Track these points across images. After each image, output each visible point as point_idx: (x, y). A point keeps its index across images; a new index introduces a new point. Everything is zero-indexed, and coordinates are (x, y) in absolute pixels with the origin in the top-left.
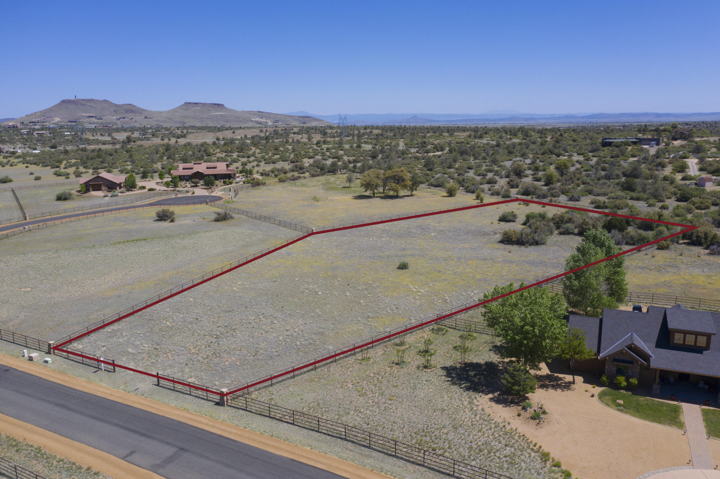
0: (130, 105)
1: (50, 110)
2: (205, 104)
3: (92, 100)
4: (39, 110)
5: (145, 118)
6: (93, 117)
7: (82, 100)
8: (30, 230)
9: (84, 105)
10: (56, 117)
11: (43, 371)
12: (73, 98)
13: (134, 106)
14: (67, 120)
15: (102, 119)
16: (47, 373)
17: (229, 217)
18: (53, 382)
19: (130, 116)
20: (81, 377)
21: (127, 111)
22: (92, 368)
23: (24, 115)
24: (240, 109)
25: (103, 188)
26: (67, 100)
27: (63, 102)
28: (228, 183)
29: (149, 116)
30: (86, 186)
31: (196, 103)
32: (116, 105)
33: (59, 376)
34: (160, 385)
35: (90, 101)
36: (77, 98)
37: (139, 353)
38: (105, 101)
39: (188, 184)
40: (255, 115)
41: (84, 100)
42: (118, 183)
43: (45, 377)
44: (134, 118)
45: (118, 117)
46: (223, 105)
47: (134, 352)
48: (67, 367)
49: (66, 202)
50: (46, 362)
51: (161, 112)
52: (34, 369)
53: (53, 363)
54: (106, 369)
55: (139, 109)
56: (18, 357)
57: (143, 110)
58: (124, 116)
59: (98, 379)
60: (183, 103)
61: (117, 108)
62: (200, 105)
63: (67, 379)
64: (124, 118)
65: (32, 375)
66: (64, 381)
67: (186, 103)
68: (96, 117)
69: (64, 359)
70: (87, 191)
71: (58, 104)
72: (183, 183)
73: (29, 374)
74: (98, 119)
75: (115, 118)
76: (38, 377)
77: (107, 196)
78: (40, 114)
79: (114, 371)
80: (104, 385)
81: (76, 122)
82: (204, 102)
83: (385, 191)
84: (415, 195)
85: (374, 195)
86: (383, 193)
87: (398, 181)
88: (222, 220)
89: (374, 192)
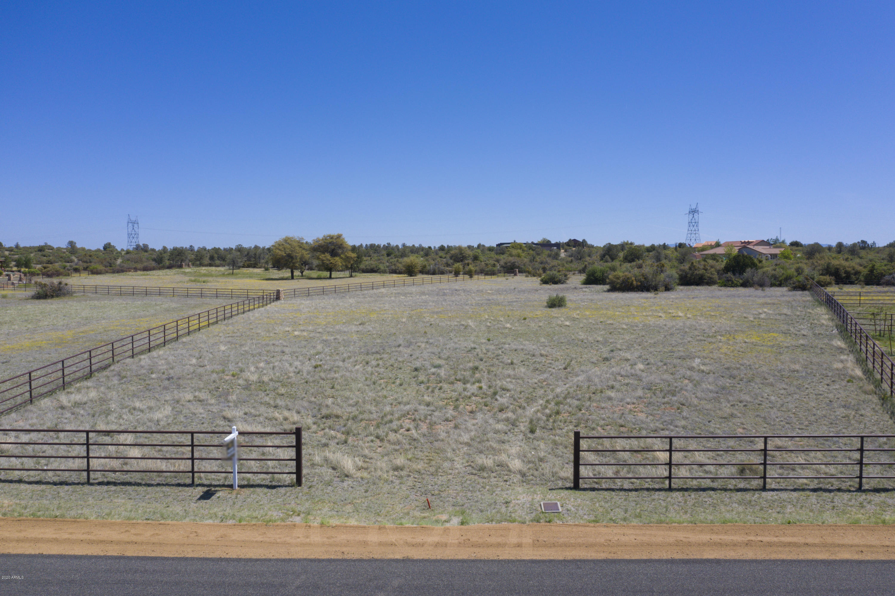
34: (586, 484)
83: (304, 274)
84: (355, 276)
85: (292, 278)
86: (302, 275)
87: (334, 254)
88: (52, 297)
89: (292, 273)
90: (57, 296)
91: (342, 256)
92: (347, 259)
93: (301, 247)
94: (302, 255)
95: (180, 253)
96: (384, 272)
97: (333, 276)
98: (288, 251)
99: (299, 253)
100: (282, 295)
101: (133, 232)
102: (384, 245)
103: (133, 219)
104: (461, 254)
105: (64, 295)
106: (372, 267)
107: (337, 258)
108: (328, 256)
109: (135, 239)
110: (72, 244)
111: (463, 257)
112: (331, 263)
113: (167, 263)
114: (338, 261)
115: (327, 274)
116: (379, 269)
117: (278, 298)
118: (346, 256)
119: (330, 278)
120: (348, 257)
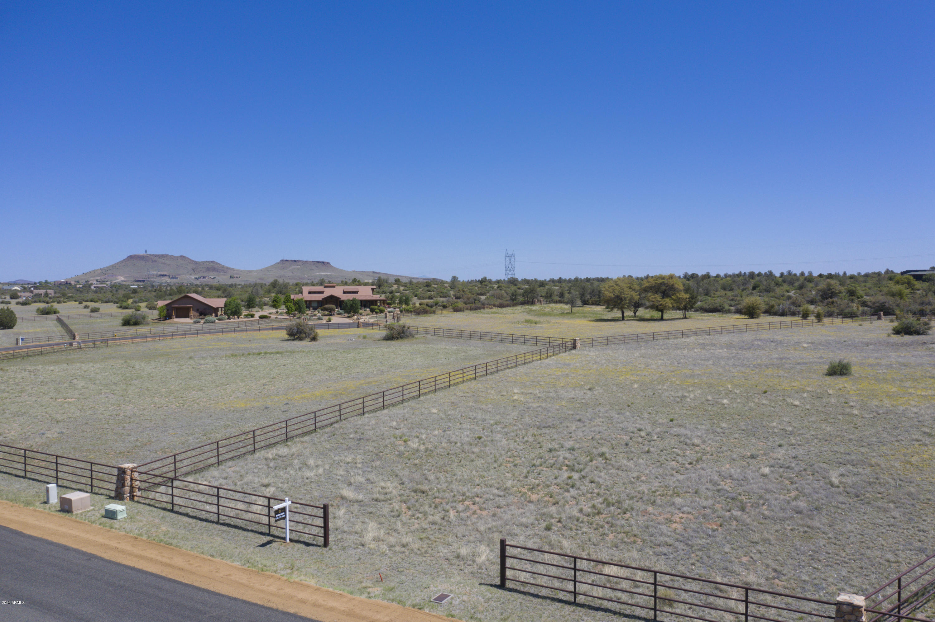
0: (213, 262)
1: (114, 267)
2: (307, 261)
3: (167, 255)
4: (99, 268)
5: (231, 277)
6: (165, 275)
7: (153, 255)
8: (81, 348)
9: (155, 261)
10: (119, 275)
11: (100, 539)
12: (142, 253)
13: (217, 263)
14: (133, 279)
15: (177, 278)
16: (113, 543)
17: (408, 334)
18: (133, 569)
19: (212, 275)
20: (222, 556)
21: (208, 269)
22: (250, 534)
23: (80, 273)
24: (350, 270)
25: (192, 313)
26: (135, 256)
27: (131, 257)
28: (377, 311)
29: (235, 276)
30: (168, 310)
31: (295, 261)
32: (195, 263)
33: (152, 553)
34: (509, 584)
35: (162, 256)
36: (148, 253)
37: (377, 500)
38: (182, 257)
39: (318, 313)
40: (368, 275)
41: (156, 256)
42: (215, 307)
43: (106, 556)
44: (217, 277)
45: (197, 277)
46: (328, 263)
47: (361, 497)
48: (172, 530)
49: (137, 327)
50: (111, 515)
51: (250, 272)
52: (74, 532)
53: (131, 518)
54: (295, 536)
55: (223, 267)
56: (28, 504)
57: (228, 268)
58: (205, 275)
59: (280, 565)
60: (278, 261)
61: (196, 266)
62: (300, 263)
63: (179, 561)
64: (204, 277)
65: (67, 548)
66: (169, 565)
67: (282, 260)
68: (169, 276)
69: (162, 512)
70: (168, 316)
71: (124, 260)
72: (309, 312)
73: (58, 545)
74: (172, 278)
75: (193, 277)
76: (84, 554)
77: (198, 322)
78: (100, 271)
79: (326, 544)
80: (312, 582)
81: (144, 281)
82: (305, 260)
83: (638, 314)
84: (690, 318)
85: (623, 318)
86: (635, 316)
87: (665, 294)
88: (397, 338)
89: (623, 313)
90: (401, 338)
91: (673, 297)
92: (679, 300)
93: (630, 288)
94: (632, 296)
95: (532, 291)
96: (729, 311)
97: (665, 317)
98: (617, 293)
99: (629, 294)
100: (578, 345)
101: (510, 266)
102: (766, 273)
103: (510, 253)
104: (830, 289)
105: (407, 336)
106: (715, 306)
107: (667, 300)
108: (658, 297)
109: (512, 272)
110: (454, 279)
111: (832, 293)
112: (661, 305)
113: (521, 299)
114: (668, 302)
115: (657, 315)
116: (724, 308)
117: (574, 347)
118: (677, 297)
119: (662, 319)
120: (679, 298)
